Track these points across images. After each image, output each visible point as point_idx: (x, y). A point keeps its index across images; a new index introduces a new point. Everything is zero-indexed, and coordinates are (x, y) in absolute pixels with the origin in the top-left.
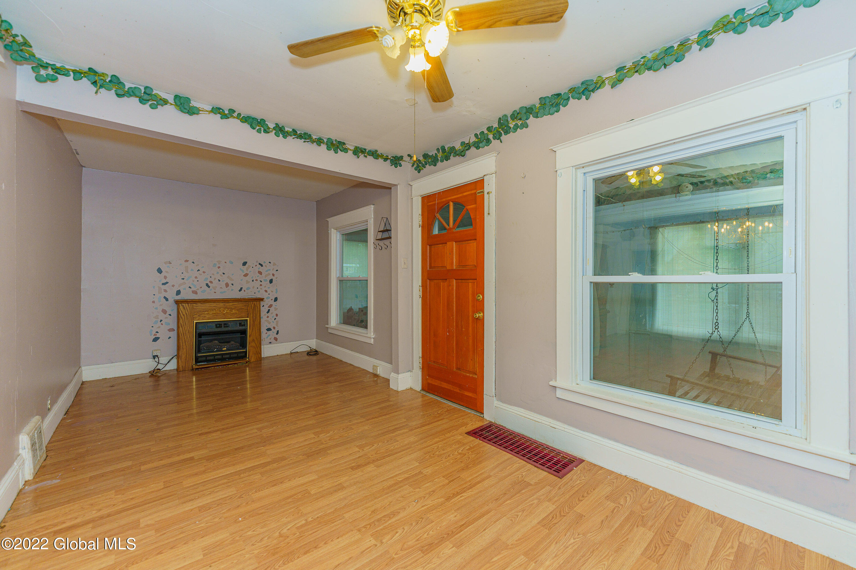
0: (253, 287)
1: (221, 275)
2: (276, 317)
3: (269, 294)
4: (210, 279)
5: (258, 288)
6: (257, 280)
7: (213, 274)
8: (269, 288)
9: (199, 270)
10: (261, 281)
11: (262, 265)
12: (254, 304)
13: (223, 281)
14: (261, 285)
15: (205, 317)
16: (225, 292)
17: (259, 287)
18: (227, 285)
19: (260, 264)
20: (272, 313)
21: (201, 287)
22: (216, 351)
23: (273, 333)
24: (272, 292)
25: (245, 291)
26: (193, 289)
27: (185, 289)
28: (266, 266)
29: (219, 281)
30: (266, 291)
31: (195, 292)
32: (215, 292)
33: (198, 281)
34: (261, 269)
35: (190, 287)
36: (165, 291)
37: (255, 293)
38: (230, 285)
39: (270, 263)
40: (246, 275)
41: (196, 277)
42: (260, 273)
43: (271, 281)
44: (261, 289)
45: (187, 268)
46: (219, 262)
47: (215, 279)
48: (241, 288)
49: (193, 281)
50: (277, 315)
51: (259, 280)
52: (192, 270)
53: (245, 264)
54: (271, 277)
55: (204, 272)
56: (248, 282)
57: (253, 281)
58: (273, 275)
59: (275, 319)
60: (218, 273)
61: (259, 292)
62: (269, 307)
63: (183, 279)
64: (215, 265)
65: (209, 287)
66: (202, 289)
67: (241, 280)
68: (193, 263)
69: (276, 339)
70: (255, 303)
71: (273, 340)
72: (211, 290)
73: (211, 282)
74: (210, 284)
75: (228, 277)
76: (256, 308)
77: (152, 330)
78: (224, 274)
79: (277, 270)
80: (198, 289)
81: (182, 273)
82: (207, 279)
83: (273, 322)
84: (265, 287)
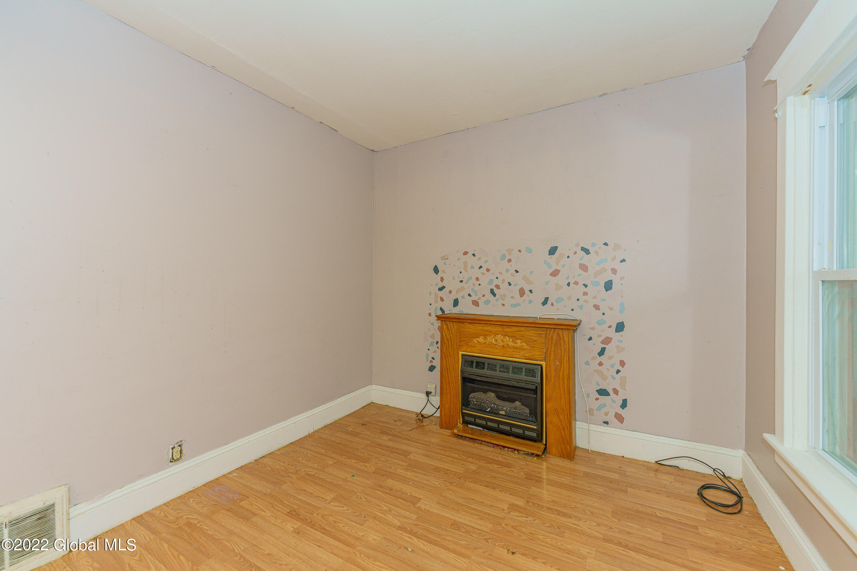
0: (569, 298)
1: (512, 275)
2: (620, 368)
3: (604, 314)
4: (496, 282)
5: (578, 300)
6: (576, 283)
7: (501, 273)
8: (602, 300)
9: (481, 267)
10: (586, 286)
11: (587, 251)
12: (558, 334)
13: (515, 285)
14: (585, 294)
15: (474, 347)
16: (518, 305)
17: (582, 298)
18: (522, 292)
19: (583, 249)
20: (610, 358)
21: (484, 296)
22: (489, 412)
23: (614, 401)
24: (611, 309)
25: (552, 304)
26: (474, 298)
27: (463, 297)
28: (597, 253)
29: (510, 284)
30: (597, 307)
31: (476, 303)
32: (503, 305)
33: (480, 285)
34: (586, 259)
35: (469, 295)
36: (442, 299)
37: (573, 310)
38: (527, 292)
39: (606, 244)
40: (555, 273)
41: (477, 279)
42: (584, 268)
43: (608, 286)
44: (586, 301)
45: (465, 263)
46: (510, 251)
47: (503, 281)
48: (547, 299)
49: (474, 285)
50: (622, 363)
51: (581, 283)
52: (472, 267)
53: (553, 251)
54: (608, 276)
55: (488, 270)
56: (558, 287)
57: (569, 284)
58: (614, 271)
59: (618, 372)
60: (507, 271)
61: (581, 307)
62: (602, 342)
63: (461, 281)
64: (503, 257)
65: (494, 295)
66: (484, 299)
67: (547, 283)
68: (474, 255)
69: (620, 418)
70: (560, 332)
71: (611, 418)
72: (497, 300)
73: (498, 287)
74: (496, 291)
75: (525, 278)
76: (562, 342)
77: (427, 355)
78: (517, 271)
79: (623, 261)
80: (479, 299)
81: (461, 272)
82: (491, 282)
83: (614, 378)
84: (595, 297)
